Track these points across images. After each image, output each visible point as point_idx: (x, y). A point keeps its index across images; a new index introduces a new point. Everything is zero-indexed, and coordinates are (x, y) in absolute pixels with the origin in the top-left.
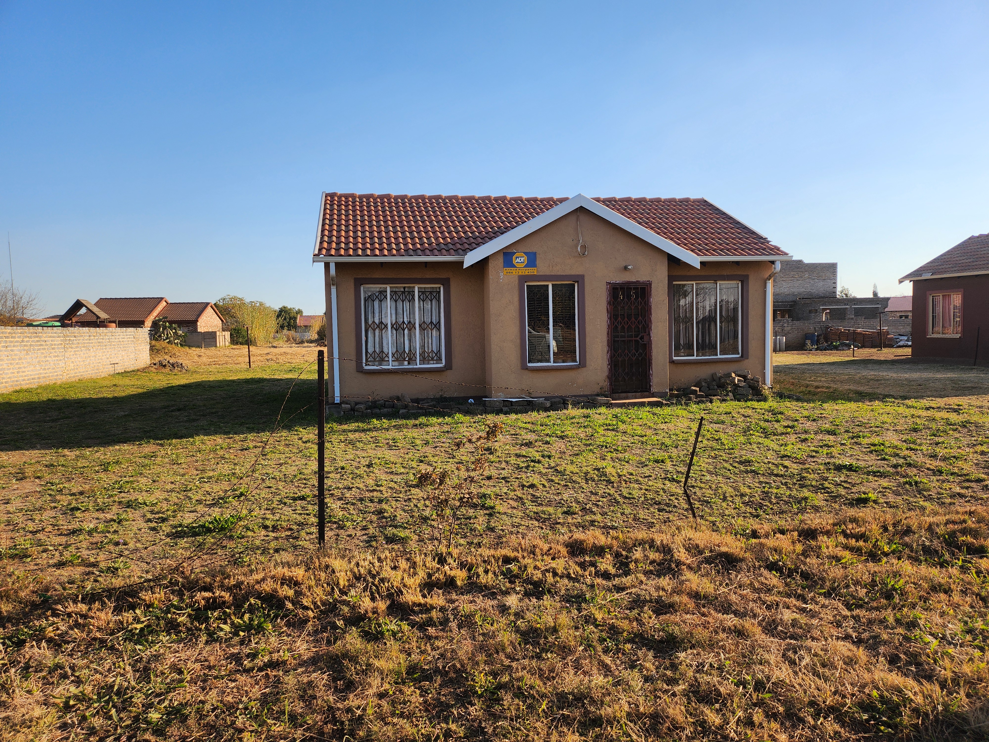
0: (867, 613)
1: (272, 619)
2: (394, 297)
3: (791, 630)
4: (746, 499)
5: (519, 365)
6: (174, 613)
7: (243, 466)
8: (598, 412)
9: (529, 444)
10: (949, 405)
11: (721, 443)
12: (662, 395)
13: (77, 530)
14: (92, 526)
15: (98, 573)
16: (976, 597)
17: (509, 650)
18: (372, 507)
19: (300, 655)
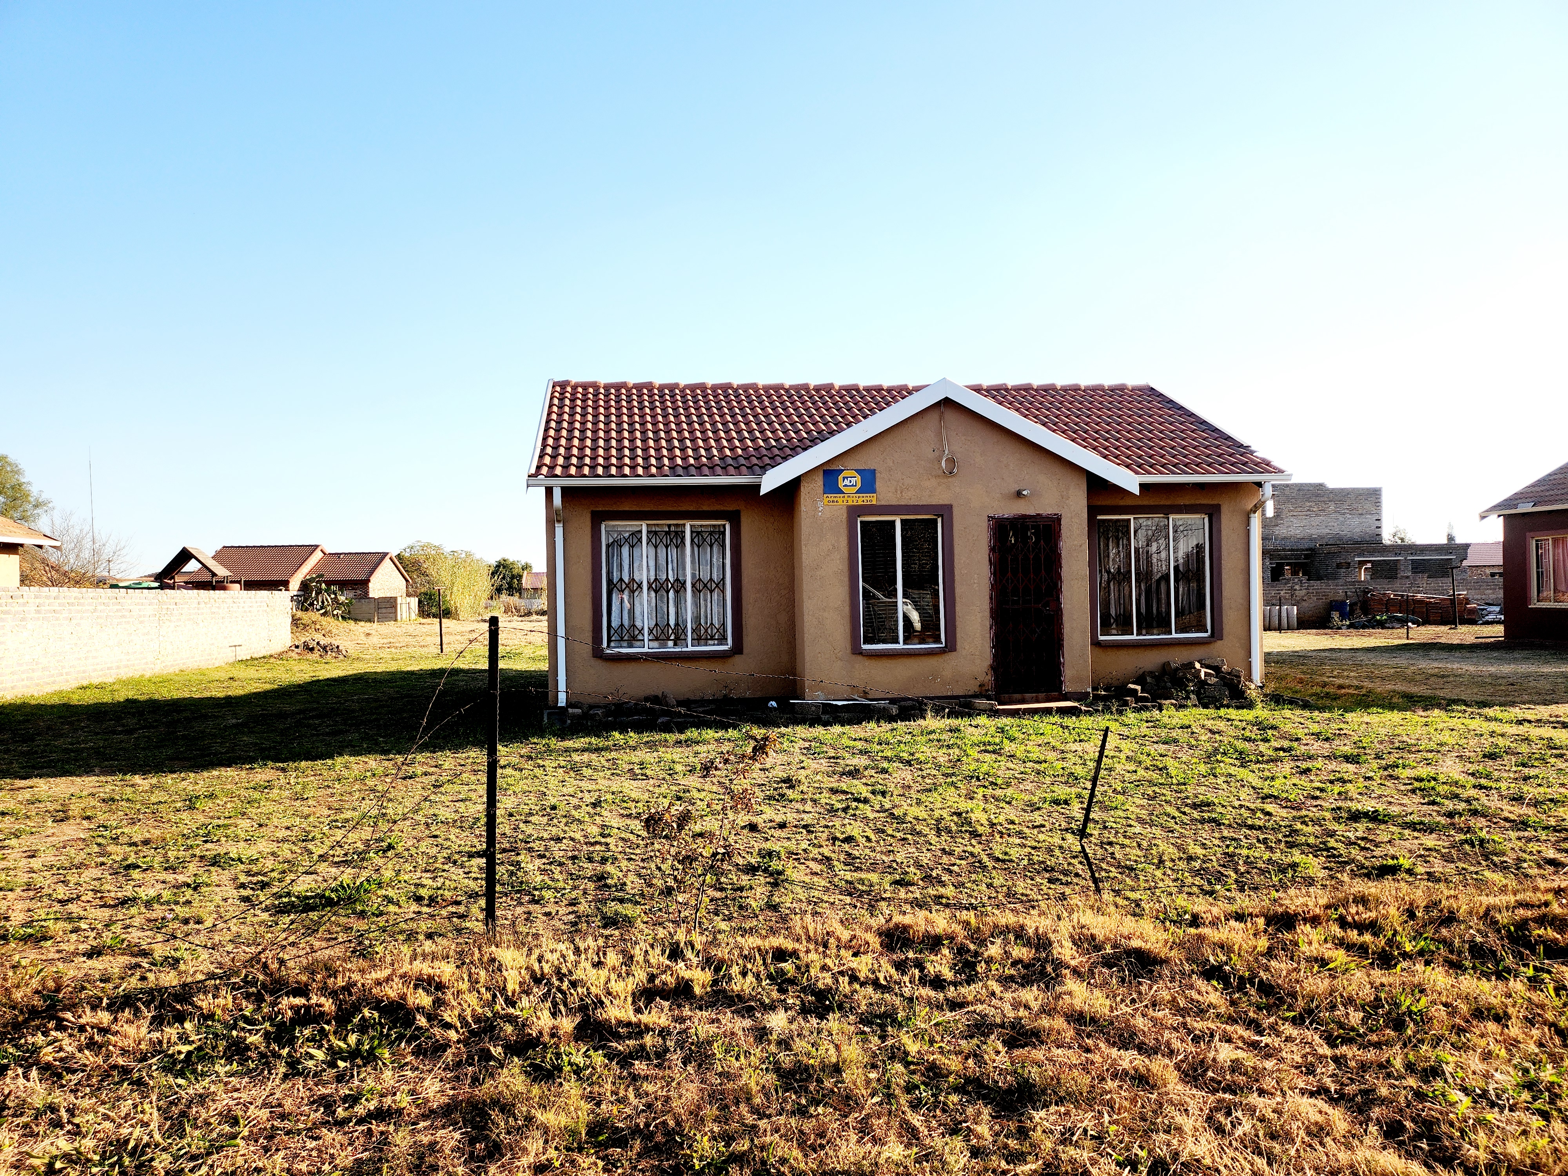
0: (1360, 1053)
1: (394, 1042)
2: (653, 541)
3: (1228, 1077)
4: (1197, 864)
5: (849, 647)
6: (243, 1029)
7: (400, 803)
8: (974, 723)
9: (854, 773)
10: (1556, 716)
11: (1167, 774)
12: (1080, 697)
13: (130, 899)
14: (152, 893)
15: (147, 966)
16: (1549, 1030)
17: (757, 1100)
18: (589, 869)
19: (427, 1100)
